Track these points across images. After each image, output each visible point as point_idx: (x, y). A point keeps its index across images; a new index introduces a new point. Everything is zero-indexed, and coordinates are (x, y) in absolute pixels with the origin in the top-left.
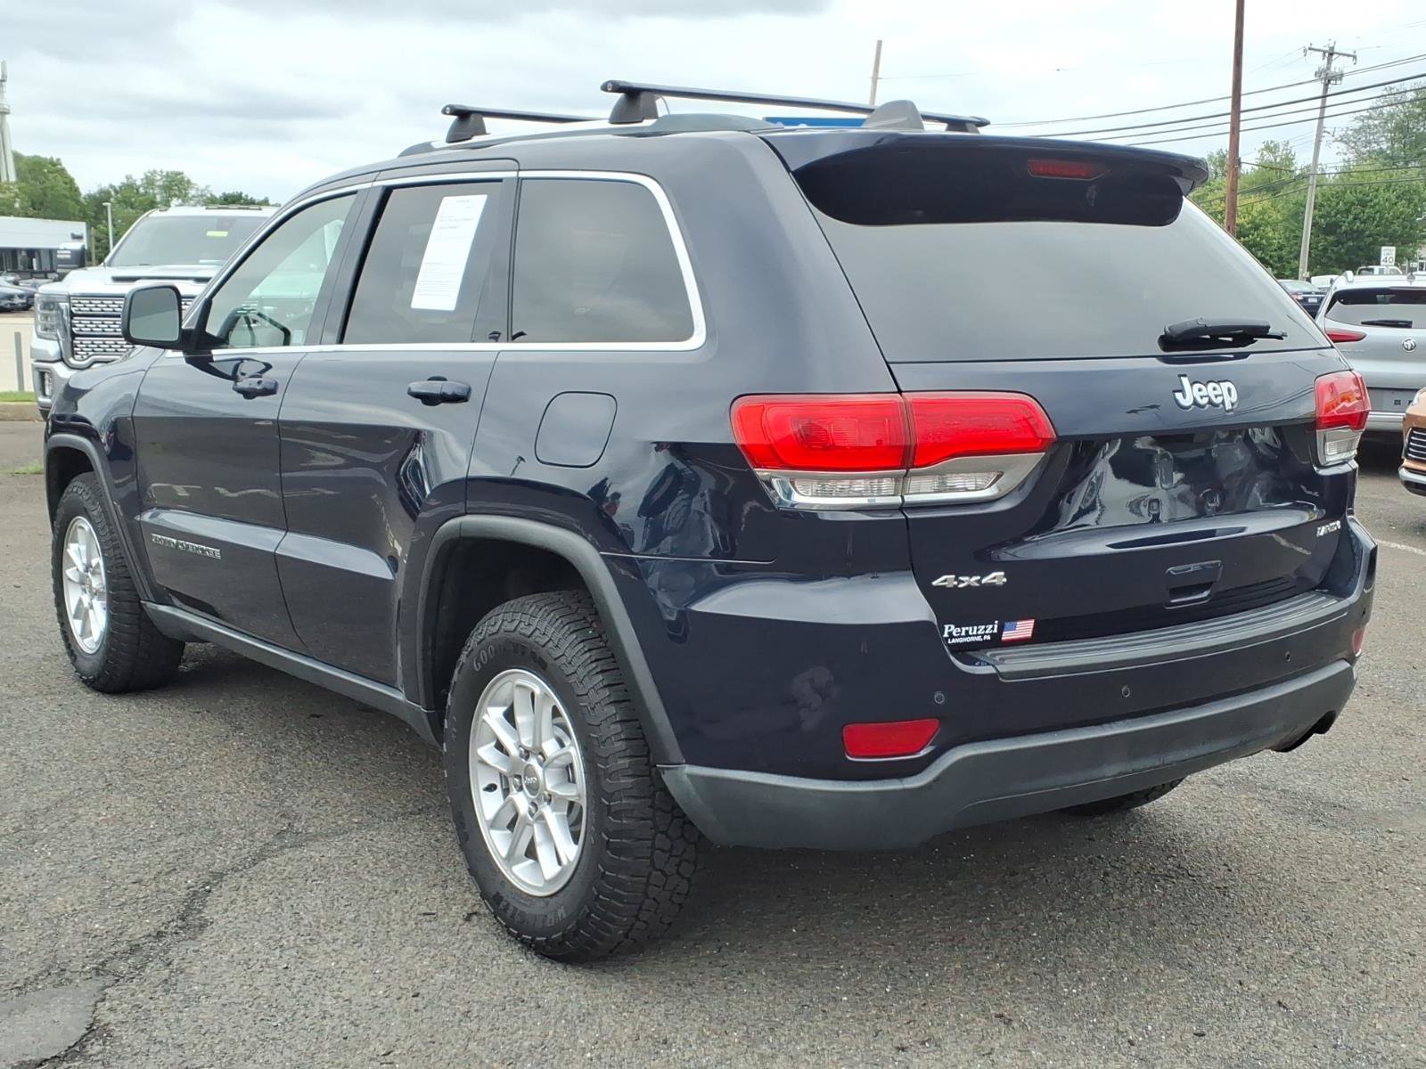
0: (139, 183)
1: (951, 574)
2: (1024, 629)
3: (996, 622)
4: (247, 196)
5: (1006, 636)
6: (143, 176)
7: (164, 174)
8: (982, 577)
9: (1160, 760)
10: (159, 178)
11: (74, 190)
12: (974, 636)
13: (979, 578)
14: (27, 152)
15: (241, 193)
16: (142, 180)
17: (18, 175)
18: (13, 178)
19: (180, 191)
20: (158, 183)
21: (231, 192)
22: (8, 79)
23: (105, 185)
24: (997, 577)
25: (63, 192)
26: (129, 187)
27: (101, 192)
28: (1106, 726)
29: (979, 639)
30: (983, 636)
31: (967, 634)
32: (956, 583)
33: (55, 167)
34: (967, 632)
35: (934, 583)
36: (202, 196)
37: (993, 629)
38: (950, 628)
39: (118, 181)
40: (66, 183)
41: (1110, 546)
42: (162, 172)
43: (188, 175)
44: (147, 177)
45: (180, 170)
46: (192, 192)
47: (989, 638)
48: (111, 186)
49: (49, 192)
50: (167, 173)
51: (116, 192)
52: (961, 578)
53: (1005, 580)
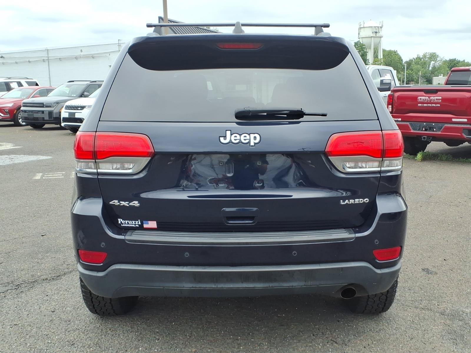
0: (421, 57)
1: (117, 200)
2: (153, 224)
3: (139, 220)
4: (457, 59)
5: (145, 226)
6: (423, 55)
7: (430, 53)
8: (130, 202)
9: (215, 285)
10: (428, 55)
11: (400, 59)
12: (130, 224)
13: (128, 202)
14: (388, 49)
15: (456, 59)
16: (422, 56)
17: (383, 56)
18: (382, 57)
19: (434, 59)
20: (427, 57)
21: (452, 58)
22: (383, 27)
23: (412, 58)
24: (136, 203)
25: (397, 61)
26: (418, 58)
27: (410, 60)
28: (181, 267)
29: (134, 226)
30: (135, 225)
31: (128, 224)
32: (119, 204)
33: (395, 52)
34: (128, 222)
35: (110, 203)
36: (442, 60)
37: (138, 222)
38: (120, 220)
39: (415, 57)
40: (398, 58)
41: (189, 197)
42: (429, 53)
43: (437, 54)
44: (424, 55)
45: (434, 52)
46: (438, 59)
47: (138, 226)
48: (413, 58)
49: (393, 61)
50: (431, 53)
51: (414, 60)
52: (121, 202)
53: (139, 205)
